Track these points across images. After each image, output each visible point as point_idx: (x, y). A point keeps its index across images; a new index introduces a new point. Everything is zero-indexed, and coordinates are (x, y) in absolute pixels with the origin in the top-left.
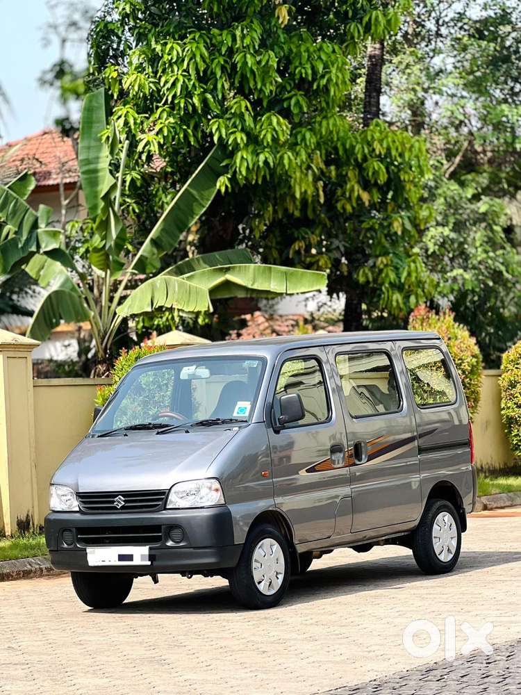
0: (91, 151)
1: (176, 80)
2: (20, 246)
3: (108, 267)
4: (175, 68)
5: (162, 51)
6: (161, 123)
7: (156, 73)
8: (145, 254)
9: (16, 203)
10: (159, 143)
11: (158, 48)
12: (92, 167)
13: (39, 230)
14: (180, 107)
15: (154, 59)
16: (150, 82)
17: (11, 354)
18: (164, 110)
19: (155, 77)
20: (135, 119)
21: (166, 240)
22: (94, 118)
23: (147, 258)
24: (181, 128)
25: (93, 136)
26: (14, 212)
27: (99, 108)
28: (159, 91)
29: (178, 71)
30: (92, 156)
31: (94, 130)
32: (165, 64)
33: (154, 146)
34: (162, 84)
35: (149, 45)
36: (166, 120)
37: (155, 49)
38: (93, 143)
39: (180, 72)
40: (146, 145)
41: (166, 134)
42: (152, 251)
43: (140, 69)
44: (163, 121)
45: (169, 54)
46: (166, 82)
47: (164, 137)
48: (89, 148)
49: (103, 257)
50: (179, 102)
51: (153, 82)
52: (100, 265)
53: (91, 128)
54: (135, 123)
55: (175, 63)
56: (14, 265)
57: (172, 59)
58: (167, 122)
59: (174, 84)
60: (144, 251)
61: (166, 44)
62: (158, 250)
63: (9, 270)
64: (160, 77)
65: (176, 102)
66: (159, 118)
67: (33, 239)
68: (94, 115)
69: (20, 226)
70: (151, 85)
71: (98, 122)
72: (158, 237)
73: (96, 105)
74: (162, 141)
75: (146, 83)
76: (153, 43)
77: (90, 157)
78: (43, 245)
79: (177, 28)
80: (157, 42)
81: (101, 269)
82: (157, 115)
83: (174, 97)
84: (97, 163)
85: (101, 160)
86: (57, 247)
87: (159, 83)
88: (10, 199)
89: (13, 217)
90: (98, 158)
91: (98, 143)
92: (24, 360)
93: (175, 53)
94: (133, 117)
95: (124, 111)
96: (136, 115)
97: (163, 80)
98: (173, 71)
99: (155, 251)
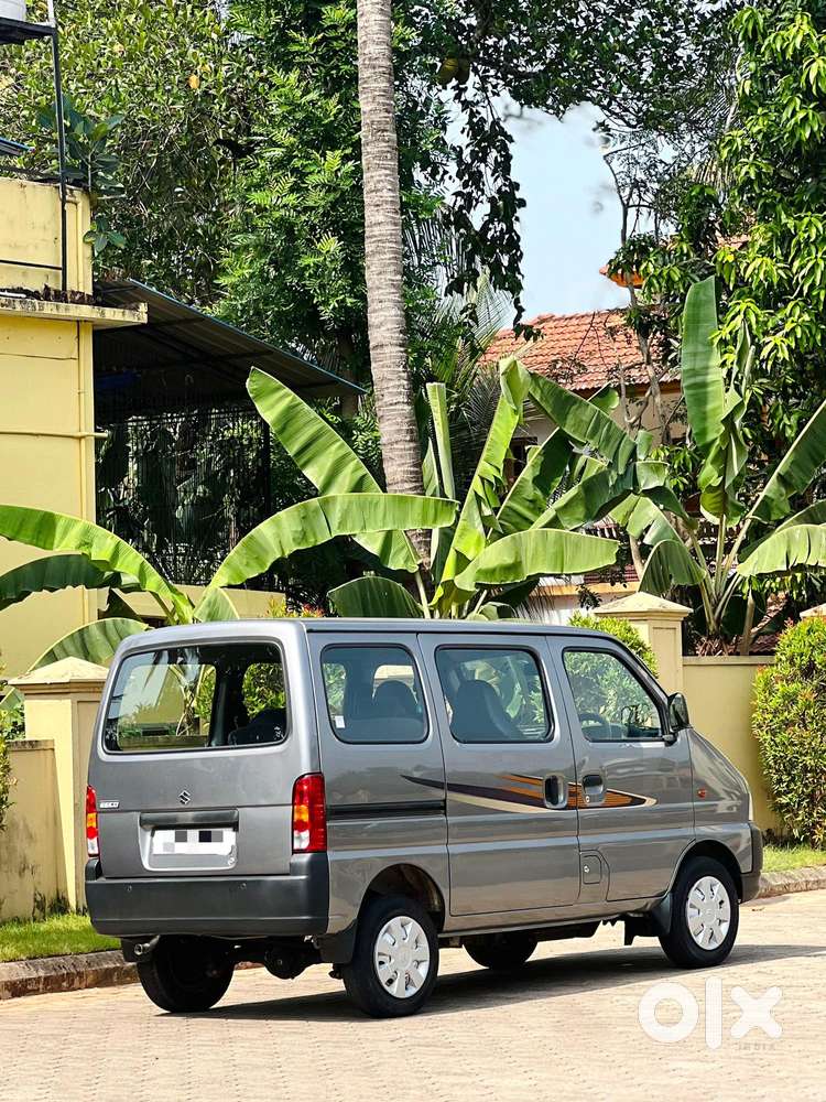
0: (698, 358)
1: (816, 265)
2: (611, 483)
3: (725, 511)
4: (813, 249)
5: (795, 226)
6: (793, 322)
7: (786, 256)
8: (770, 495)
9: (610, 427)
10: (789, 346)
11: (791, 224)
12: (699, 379)
13: (638, 463)
14: (819, 299)
15: (784, 238)
16: (779, 268)
17: (658, 624)
18: (797, 304)
19: (785, 261)
20: (757, 316)
21: (797, 477)
22: (702, 315)
23: (773, 500)
24: (817, 328)
25: (700, 339)
26: (608, 439)
27: (708, 302)
28: (790, 280)
29: (817, 253)
30: (699, 365)
31: (702, 331)
32: (799, 243)
33: (782, 351)
34: (794, 270)
35: (777, 220)
36: (799, 317)
37: (786, 224)
38: (701, 348)
39: (820, 255)
40: (772, 351)
41: (799, 336)
42: (779, 490)
43: (766, 251)
44: (795, 319)
45: (805, 232)
46: (801, 268)
47: (796, 339)
48: (695, 354)
49: (719, 499)
50: (819, 294)
51: (781, 268)
52: (715, 509)
53: (698, 328)
54: (757, 322)
55: (813, 243)
56: (601, 509)
57: (809, 237)
58: (800, 320)
59: (812, 271)
60: (769, 491)
61: (800, 219)
62: (786, 489)
63: (595, 514)
64: (793, 261)
65: (815, 293)
66: (791, 315)
67: (629, 475)
68: (702, 312)
69: (615, 456)
70: (780, 271)
71: (706, 321)
72: (787, 473)
73: (704, 298)
74: (793, 345)
75: (774, 268)
76: (783, 216)
77: (697, 367)
78: (642, 483)
79: (815, 196)
80: (788, 216)
81: (714, 515)
82: (788, 311)
83: (812, 287)
84: (707, 374)
85: (710, 370)
86: (662, 484)
87: (790, 269)
88: (603, 422)
89: (607, 445)
90: (707, 368)
91: (708, 348)
92: (672, 631)
93: (814, 231)
94: (756, 313)
95: (743, 306)
96: (759, 312)
97: (796, 264)
98: (809, 254)
99: (784, 491)
